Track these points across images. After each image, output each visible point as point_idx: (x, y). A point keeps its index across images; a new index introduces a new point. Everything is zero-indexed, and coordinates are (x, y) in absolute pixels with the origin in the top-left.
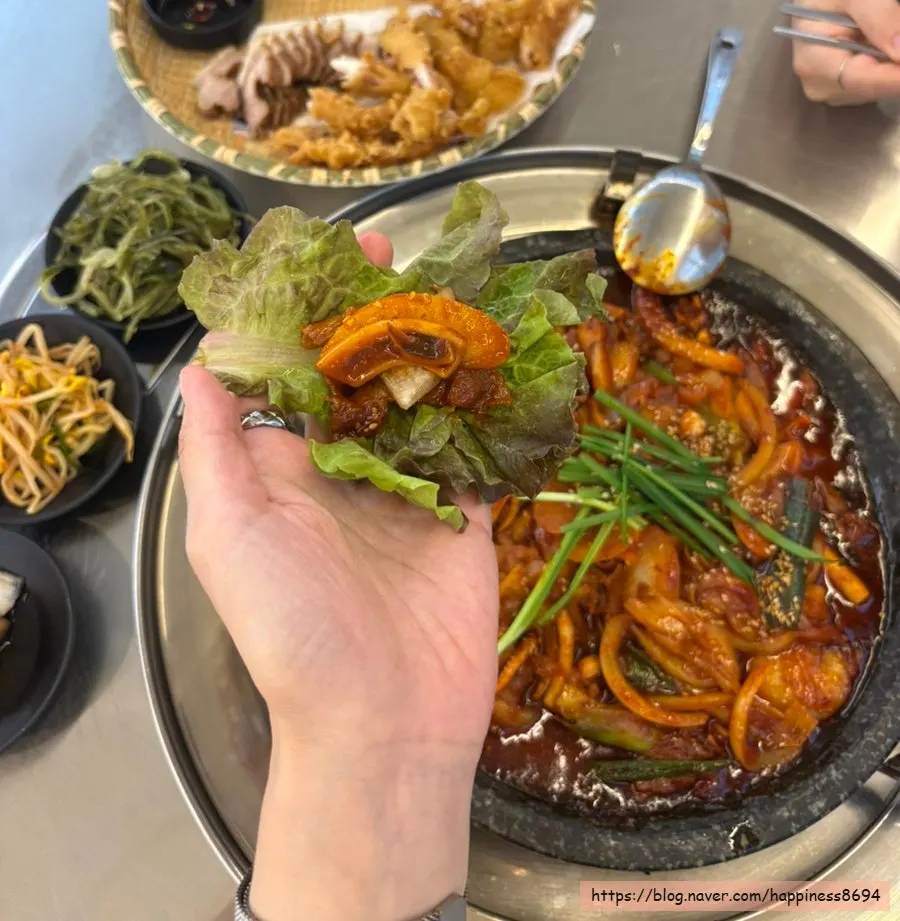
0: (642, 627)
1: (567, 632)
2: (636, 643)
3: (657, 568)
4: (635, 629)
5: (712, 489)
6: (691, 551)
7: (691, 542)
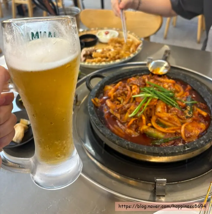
0: (160, 118)
1: (144, 118)
2: (159, 121)
3: (162, 108)
4: (159, 119)
5: (171, 95)
6: (168, 105)
7: (168, 103)
